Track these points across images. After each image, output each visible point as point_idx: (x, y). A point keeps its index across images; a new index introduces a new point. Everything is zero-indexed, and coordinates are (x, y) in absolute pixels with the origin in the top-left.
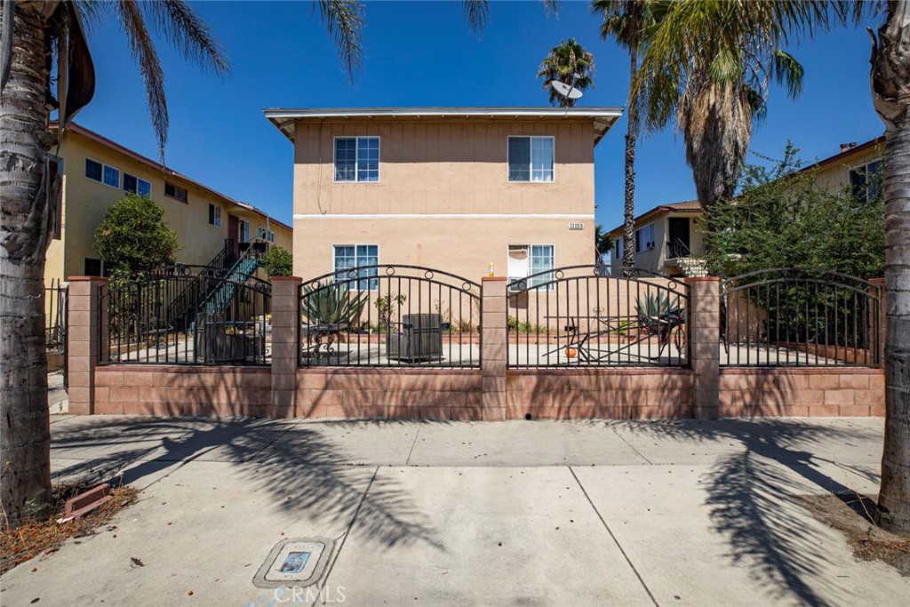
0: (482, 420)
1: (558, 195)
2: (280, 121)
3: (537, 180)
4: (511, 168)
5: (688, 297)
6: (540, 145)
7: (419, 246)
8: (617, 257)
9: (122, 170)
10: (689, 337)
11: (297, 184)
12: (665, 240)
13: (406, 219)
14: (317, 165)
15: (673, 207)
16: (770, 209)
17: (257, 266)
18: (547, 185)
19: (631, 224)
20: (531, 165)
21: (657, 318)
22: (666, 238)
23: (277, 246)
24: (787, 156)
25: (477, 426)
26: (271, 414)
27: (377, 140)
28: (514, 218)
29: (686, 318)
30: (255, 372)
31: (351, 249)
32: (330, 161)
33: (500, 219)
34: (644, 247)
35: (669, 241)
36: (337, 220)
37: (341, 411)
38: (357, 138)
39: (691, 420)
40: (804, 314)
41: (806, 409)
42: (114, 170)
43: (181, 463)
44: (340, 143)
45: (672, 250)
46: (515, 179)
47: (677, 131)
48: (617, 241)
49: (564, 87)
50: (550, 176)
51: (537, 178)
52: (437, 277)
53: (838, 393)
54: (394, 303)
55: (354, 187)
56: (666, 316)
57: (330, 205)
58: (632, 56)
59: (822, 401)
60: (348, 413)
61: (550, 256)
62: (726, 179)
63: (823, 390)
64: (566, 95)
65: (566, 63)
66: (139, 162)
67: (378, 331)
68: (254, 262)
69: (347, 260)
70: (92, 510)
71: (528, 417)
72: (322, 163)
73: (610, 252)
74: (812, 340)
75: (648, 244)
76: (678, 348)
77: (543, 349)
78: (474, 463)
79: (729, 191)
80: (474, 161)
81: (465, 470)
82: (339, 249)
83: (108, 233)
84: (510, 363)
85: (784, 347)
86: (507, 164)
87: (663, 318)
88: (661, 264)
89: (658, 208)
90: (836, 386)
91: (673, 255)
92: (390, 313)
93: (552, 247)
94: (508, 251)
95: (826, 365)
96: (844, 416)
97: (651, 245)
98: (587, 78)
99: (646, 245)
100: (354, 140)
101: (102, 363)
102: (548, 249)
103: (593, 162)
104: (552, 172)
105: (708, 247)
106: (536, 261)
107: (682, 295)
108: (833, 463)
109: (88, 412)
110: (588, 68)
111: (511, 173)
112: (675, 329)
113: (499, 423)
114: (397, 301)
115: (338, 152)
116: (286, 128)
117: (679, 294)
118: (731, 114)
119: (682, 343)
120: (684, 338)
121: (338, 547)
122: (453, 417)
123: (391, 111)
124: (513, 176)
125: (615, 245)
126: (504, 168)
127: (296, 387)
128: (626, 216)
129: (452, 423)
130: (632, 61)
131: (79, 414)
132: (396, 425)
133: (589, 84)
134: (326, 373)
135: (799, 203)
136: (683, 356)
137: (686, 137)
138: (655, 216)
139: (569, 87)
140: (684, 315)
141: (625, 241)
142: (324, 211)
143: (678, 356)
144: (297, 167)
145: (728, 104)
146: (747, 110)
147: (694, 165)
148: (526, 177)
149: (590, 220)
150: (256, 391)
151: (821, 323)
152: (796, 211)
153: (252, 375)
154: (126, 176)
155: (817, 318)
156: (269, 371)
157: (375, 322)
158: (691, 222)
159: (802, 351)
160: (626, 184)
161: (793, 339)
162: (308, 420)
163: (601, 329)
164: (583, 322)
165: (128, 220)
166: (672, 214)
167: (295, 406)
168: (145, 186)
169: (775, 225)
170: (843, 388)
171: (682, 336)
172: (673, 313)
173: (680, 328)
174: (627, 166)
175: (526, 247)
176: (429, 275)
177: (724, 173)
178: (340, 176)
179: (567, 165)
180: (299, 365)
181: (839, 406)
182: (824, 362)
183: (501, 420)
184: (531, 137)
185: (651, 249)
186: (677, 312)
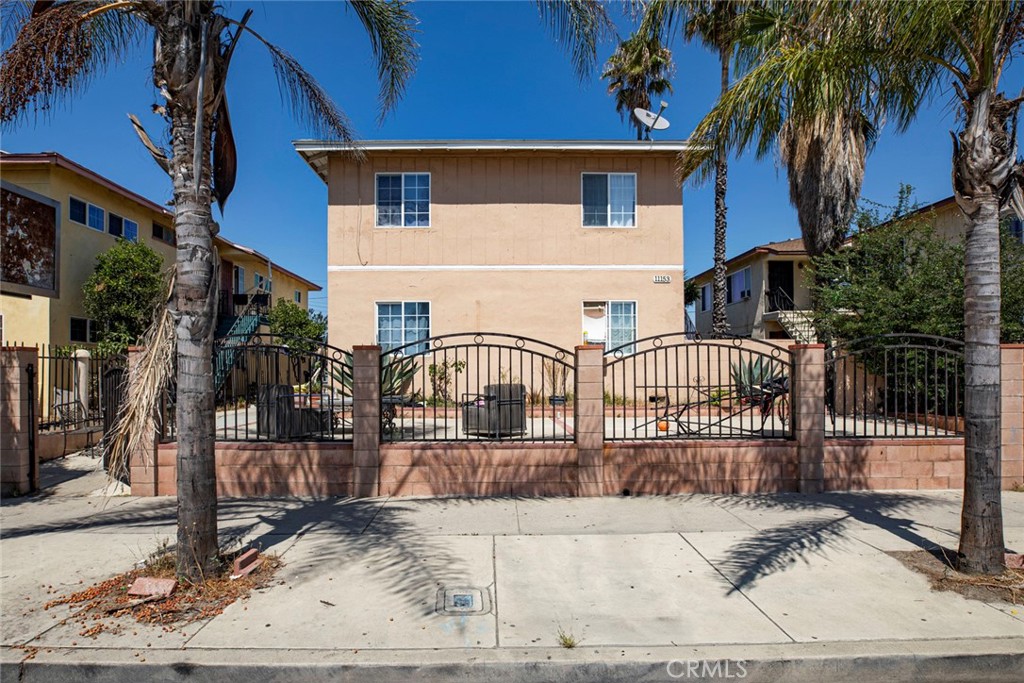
0: (578, 496)
1: (641, 242)
2: (309, 155)
3: (616, 225)
4: (585, 211)
5: (793, 366)
6: (619, 183)
7: (478, 303)
8: (704, 309)
9: (107, 208)
10: (794, 407)
11: (331, 229)
12: (764, 288)
13: (463, 272)
14: (356, 206)
15: (773, 247)
16: (884, 262)
17: (259, 324)
18: (627, 230)
19: (722, 270)
20: (609, 206)
21: (758, 387)
22: (764, 287)
23: (286, 299)
24: (901, 201)
25: (576, 502)
26: (353, 493)
27: (428, 176)
28: (590, 270)
29: (789, 387)
30: (335, 448)
31: (396, 307)
32: (371, 203)
33: (572, 272)
34: (737, 297)
35: (768, 290)
36: (380, 272)
37: (427, 488)
38: (403, 174)
39: (796, 494)
40: (923, 381)
41: (914, 481)
42: (98, 210)
43: (295, 536)
44: (382, 180)
45: (771, 302)
46: (590, 224)
47: (779, 165)
48: (704, 289)
49: (648, 115)
50: (631, 220)
51: (616, 222)
52: (529, 345)
53: (948, 465)
54: (451, 371)
55: (400, 233)
56: (769, 385)
57: (372, 255)
58: (723, 63)
59: (931, 472)
60: (435, 491)
61: (632, 315)
62: (835, 223)
63: (933, 462)
64: (650, 126)
65: (637, 62)
66: (125, 198)
67: (434, 403)
68: (256, 319)
69: (393, 319)
70: (255, 570)
71: (626, 493)
72: (362, 204)
73: (694, 302)
74: (931, 411)
75: (743, 294)
76: (782, 420)
77: (630, 422)
78: (585, 531)
79: (839, 237)
80: (542, 202)
81: (580, 537)
82: (383, 307)
83: (101, 287)
84: (607, 437)
85: (902, 418)
86: (582, 206)
87: (765, 388)
88: (758, 319)
89: (754, 249)
90: (944, 457)
91: (773, 308)
92: (446, 383)
93: (634, 303)
94: (583, 308)
95: (936, 436)
96: (954, 488)
97: (746, 295)
98: (664, 81)
99: (740, 294)
100: (400, 177)
101: (165, 440)
102: (629, 307)
103: (681, 204)
104: (634, 215)
105: (816, 303)
106: (615, 319)
107: (786, 363)
108: (932, 527)
109: (153, 493)
110: (666, 68)
111: (585, 216)
112: (778, 399)
113: (598, 499)
114: (454, 368)
115: (380, 192)
116: (316, 162)
117: (783, 363)
118: (842, 146)
119: (786, 413)
120: (788, 408)
121: (493, 591)
122: (547, 494)
123: (445, 144)
124: (588, 220)
125: (701, 294)
126: (577, 211)
127: (378, 465)
128: (716, 260)
129: (546, 499)
130: (723, 69)
131: (143, 496)
132: (489, 502)
133: (667, 89)
134: (412, 448)
135: (917, 253)
136: (787, 428)
137: (789, 172)
138: (751, 259)
139: (653, 115)
140: (787, 383)
141: (715, 291)
142: (364, 262)
143: (781, 429)
144: (332, 209)
145: (838, 136)
146: (861, 141)
147: (798, 205)
148: (603, 221)
149: (678, 271)
150: (336, 469)
151: (941, 391)
152: (914, 263)
153: (332, 452)
154: (112, 217)
155: (937, 385)
156: (351, 447)
157: (429, 393)
158: (795, 267)
159: (921, 423)
160: (717, 221)
161: (911, 409)
162: (393, 498)
163: (701, 400)
164: (672, 392)
165: (123, 272)
166: (772, 257)
167: (379, 484)
168: (131, 227)
169: (890, 281)
170: (954, 460)
171: (786, 406)
172: (776, 382)
173: (784, 398)
174: (717, 199)
175: (603, 304)
176: (520, 343)
177: (834, 216)
178: (383, 219)
179: (650, 207)
180: (381, 442)
181: (948, 478)
182: (933, 433)
183: (599, 496)
184: (609, 174)
185: (746, 300)
186: (781, 381)
